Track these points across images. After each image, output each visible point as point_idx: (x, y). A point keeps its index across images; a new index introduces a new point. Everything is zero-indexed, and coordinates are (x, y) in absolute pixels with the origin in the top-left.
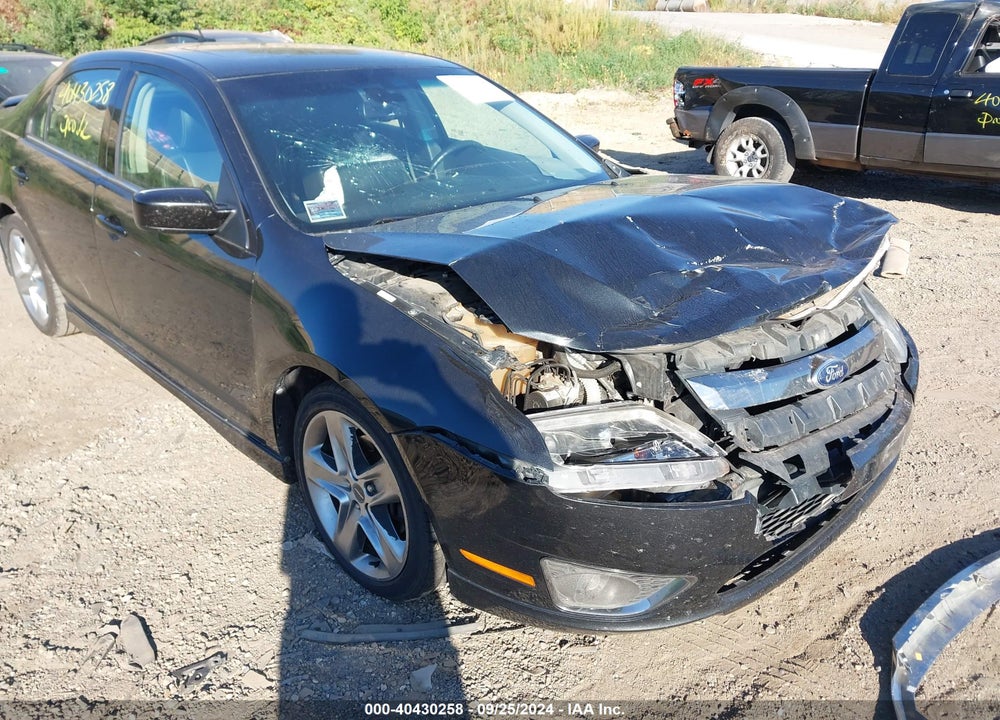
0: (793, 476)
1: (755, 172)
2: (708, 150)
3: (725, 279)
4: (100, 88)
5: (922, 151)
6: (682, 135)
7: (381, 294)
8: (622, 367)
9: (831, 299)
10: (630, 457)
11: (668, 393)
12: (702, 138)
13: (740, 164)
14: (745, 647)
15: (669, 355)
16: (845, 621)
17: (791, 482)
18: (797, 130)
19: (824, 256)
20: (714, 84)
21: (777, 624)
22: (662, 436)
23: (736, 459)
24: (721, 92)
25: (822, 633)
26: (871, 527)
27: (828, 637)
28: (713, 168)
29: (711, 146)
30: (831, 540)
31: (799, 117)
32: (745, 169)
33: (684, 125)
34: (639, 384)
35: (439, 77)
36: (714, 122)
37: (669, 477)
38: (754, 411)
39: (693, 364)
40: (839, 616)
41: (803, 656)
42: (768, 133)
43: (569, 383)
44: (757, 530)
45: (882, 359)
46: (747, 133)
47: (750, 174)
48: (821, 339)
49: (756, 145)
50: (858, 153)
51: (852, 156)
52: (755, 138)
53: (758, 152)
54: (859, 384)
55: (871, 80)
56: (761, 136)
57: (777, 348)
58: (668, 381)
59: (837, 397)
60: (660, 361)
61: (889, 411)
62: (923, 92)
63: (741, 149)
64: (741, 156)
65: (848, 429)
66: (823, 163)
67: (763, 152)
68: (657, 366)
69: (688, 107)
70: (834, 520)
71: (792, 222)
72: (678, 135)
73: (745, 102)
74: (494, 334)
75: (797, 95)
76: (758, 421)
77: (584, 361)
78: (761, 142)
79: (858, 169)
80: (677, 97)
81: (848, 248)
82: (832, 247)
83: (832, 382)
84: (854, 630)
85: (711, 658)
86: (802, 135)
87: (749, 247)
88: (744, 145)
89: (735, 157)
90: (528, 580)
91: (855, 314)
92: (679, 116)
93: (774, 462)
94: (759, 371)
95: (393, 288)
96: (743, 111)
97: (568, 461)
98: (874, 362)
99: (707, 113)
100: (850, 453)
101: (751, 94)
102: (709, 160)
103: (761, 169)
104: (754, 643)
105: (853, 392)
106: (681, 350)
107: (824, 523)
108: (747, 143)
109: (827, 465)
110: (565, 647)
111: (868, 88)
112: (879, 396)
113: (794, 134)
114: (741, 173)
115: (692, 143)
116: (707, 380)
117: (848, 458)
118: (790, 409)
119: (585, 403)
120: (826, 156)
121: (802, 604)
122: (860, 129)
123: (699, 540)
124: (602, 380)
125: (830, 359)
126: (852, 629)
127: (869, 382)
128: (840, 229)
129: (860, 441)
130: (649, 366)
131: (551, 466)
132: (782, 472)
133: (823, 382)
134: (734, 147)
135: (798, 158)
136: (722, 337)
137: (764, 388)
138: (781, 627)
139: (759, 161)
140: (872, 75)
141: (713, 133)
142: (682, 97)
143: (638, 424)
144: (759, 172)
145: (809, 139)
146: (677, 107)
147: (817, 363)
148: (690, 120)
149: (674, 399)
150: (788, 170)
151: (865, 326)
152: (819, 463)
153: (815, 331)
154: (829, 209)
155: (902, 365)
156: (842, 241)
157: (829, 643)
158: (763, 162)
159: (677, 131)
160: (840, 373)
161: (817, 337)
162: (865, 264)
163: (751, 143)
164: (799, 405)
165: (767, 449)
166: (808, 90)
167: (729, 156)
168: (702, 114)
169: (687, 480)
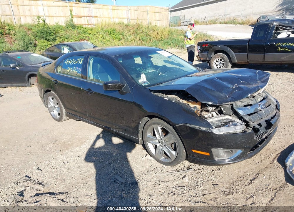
0: (260, 127)
1: (221, 67)
2: (208, 62)
3: (239, 88)
4: (79, 60)
5: (264, 58)
6: (200, 59)
7: (165, 98)
8: (221, 109)
9: (260, 91)
10: (227, 126)
11: (231, 113)
12: (206, 59)
13: (217, 65)
14: (253, 167)
15: (231, 104)
16: (273, 160)
17: (260, 128)
18: (231, 55)
19: (257, 83)
20: (208, 46)
21: (258, 163)
22: (232, 121)
23: (247, 125)
24: (210, 47)
25: (269, 163)
26: (274, 142)
27: (271, 164)
28: (210, 67)
29: (209, 61)
30: (268, 143)
31: (232, 52)
32: (219, 66)
33: (201, 57)
34: (225, 112)
35: (157, 52)
36: (209, 55)
37: (235, 129)
38: (249, 115)
39: (236, 106)
40: (272, 160)
41: (266, 167)
42: (224, 57)
43: (209, 113)
44: (255, 138)
45: (272, 104)
46: (218, 57)
47: (220, 67)
48: (259, 100)
49: (221, 60)
50: (248, 60)
51: (246, 61)
52: (221, 58)
53: (222, 62)
54: (269, 108)
55: (249, 42)
56: (222, 58)
57: (251, 102)
58: (231, 110)
59: (265, 111)
60: (229, 106)
61: (276, 114)
62: (263, 44)
63: (217, 61)
64: (217, 63)
65: (268, 118)
66: (238, 63)
67: (223, 62)
68: (229, 107)
69: (202, 52)
70: (267, 139)
71: (249, 76)
72: (199, 59)
73: (216, 50)
74: (192, 104)
75: (230, 47)
76: (250, 117)
77: (212, 108)
78: (222, 59)
79: (248, 64)
80: (198, 50)
81: (261, 81)
82: (258, 81)
83: (263, 108)
84: (276, 162)
85: (246, 170)
86: (233, 57)
87: (241, 82)
88: (218, 60)
89: (216, 63)
90: (208, 154)
91: (264, 95)
92: (199, 54)
93: (255, 125)
94: (249, 107)
95: (167, 97)
96: (216, 52)
97: (216, 127)
98: (270, 105)
99: (207, 53)
100: (271, 121)
101: (218, 47)
102: (209, 65)
103: (223, 66)
104: (255, 166)
105: (268, 110)
106: (234, 103)
107: (265, 140)
108: (219, 60)
109: (266, 125)
110: (214, 171)
111: (248, 44)
112: (273, 111)
113: (231, 57)
114: (218, 67)
115: (203, 61)
116: (240, 109)
117: (271, 122)
118: (256, 114)
119: (213, 116)
120: (240, 61)
121: (263, 158)
122: (248, 54)
123: (244, 141)
124: (216, 112)
125: (262, 103)
126: (275, 161)
127: (270, 108)
128: (259, 77)
129: (272, 119)
130: (227, 107)
131: (213, 128)
132: (258, 127)
133: (262, 108)
134: (215, 61)
135: (232, 62)
136: (241, 100)
137: (250, 110)
138: (260, 163)
139: (222, 64)
140: (249, 40)
141: (209, 58)
142: (200, 49)
143: (228, 119)
144: (222, 67)
145: (235, 58)
146: (198, 52)
147: (260, 105)
148: (203, 55)
149: (232, 114)
150: (230, 65)
151: (266, 97)
152: (264, 125)
153: (258, 98)
154: (255, 73)
155: (276, 105)
156: (260, 79)
157: (271, 165)
158: (223, 64)
159: (199, 58)
160: (264, 106)
161: (258, 99)
162: (267, 83)
163: (220, 60)
164: (258, 113)
165: (253, 122)
166: (233, 45)
167: (214, 64)
168: (205, 54)
169: (239, 130)
